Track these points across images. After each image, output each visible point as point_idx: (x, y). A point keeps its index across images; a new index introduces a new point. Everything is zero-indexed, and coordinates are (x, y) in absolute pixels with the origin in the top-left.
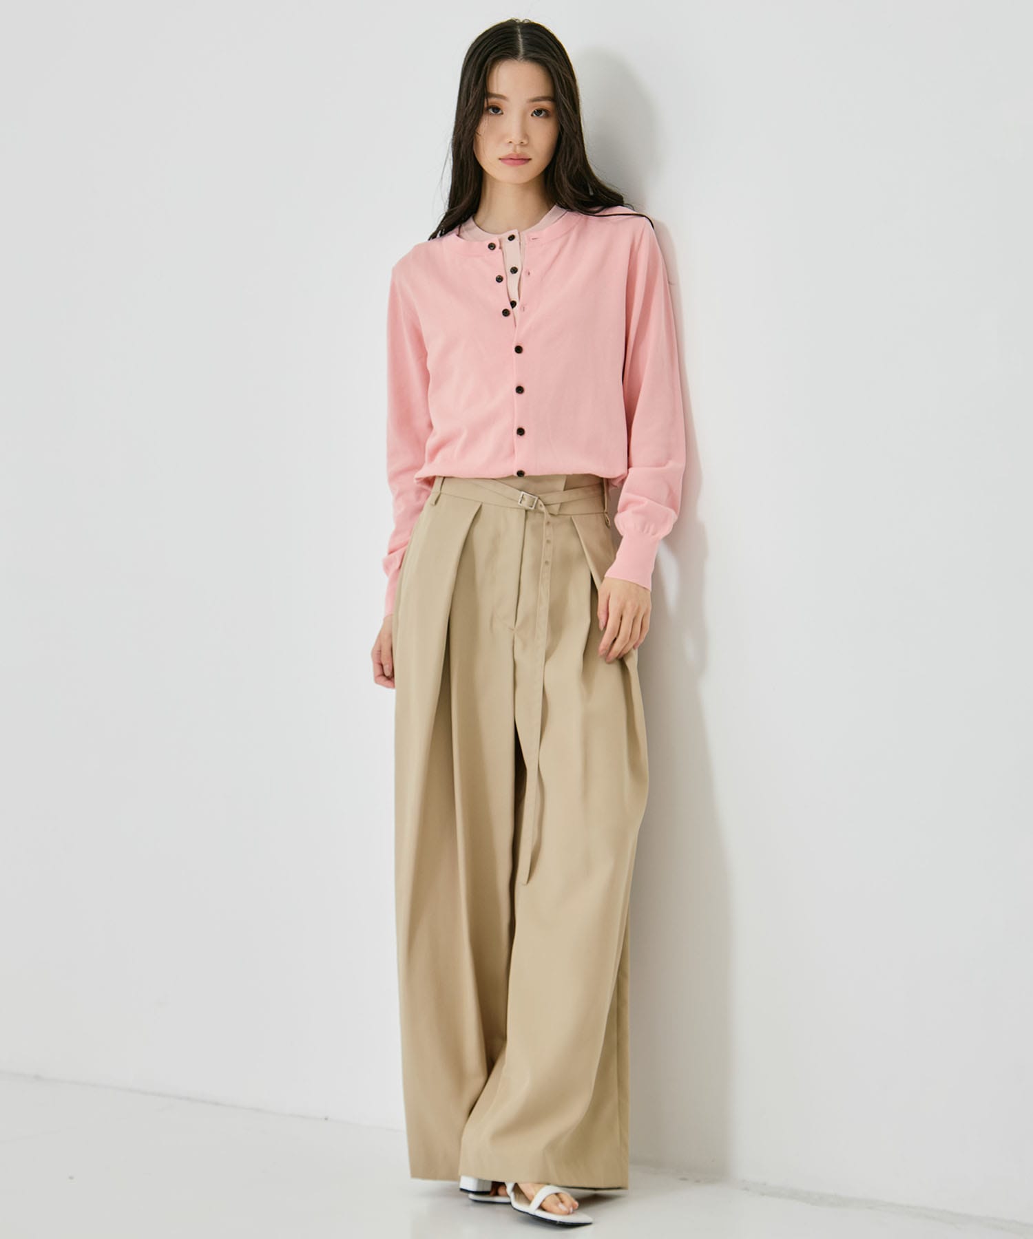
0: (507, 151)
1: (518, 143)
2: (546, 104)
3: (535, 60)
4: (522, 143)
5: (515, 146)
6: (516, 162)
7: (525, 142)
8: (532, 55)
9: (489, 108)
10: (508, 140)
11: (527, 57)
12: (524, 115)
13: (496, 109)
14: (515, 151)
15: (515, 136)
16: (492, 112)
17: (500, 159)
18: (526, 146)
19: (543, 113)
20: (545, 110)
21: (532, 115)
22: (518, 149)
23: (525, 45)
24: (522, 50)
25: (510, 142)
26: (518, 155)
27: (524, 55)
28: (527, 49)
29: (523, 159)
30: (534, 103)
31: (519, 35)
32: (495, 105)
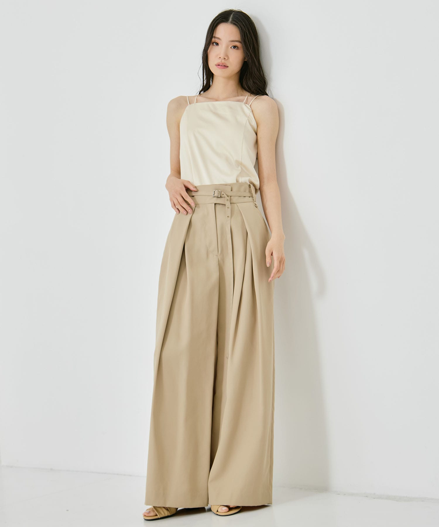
0: (218, 61)
2: (238, 44)
3: (235, 25)
5: (222, 59)
7: (226, 58)
9: (214, 43)
10: (219, 57)
11: (231, 23)
12: (227, 47)
13: (217, 44)
14: (221, 61)
15: (222, 56)
17: (216, 65)
18: (226, 60)
19: (236, 48)
20: (237, 47)
21: (231, 48)
23: (232, 18)
24: (230, 20)
25: (220, 58)
26: (222, 63)
27: (231, 22)
28: (233, 20)
29: (225, 66)
30: (233, 42)
31: (232, 15)
32: (216, 42)
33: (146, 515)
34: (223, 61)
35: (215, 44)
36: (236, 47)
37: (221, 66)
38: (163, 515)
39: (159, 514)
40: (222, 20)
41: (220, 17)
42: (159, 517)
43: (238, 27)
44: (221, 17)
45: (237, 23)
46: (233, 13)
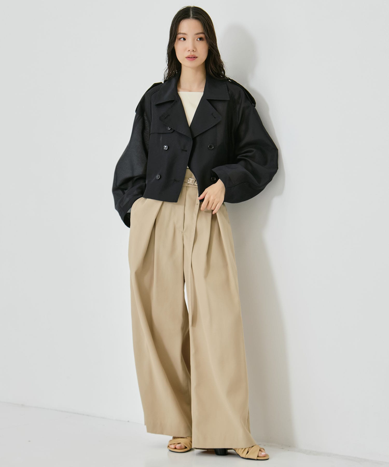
0: (188, 54)
1: (192, 51)
2: (202, 36)
3: (196, 18)
4: (193, 50)
6: (192, 59)
8: (196, 16)
10: (188, 50)
12: (194, 40)
14: (191, 54)
15: (191, 48)
17: (186, 58)
18: (195, 51)
19: (201, 40)
20: (202, 38)
22: (192, 53)
23: (193, 13)
24: (191, 15)
27: (192, 17)
28: (193, 15)
29: (194, 57)
30: (198, 35)
31: (191, 11)
32: (183, 37)
35: (182, 39)
43: (199, 20)
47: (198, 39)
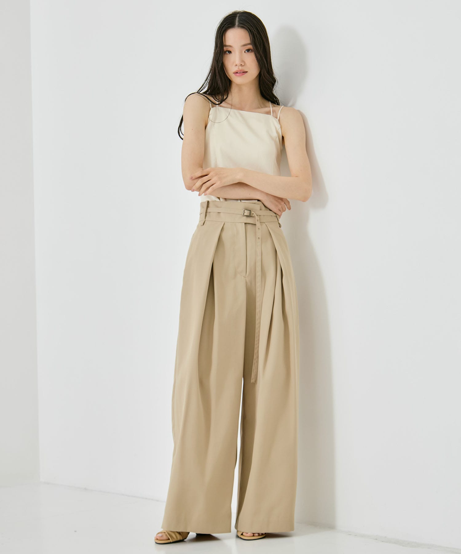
5: (239, 66)
7: (243, 64)
10: (235, 64)
11: (239, 26)
12: (241, 52)
13: (230, 52)
16: (228, 53)
18: (244, 66)
21: (245, 52)
23: (239, 21)
24: (237, 23)
25: (237, 65)
26: (240, 71)
28: (240, 23)
30: (246, 46)
31: (237, 18)
32: (228, 50)
33: (158, 538)
34: (240, 68)
35: (227, 52)
36: (249, 51)
37: (240, 73)
38: (175, 540)
39: (171, 538)
40: (228, 26)
41: (225, 23)
42: (171, 541)
43: (246, 29)
44: (227, 23)
45: (244, 25)
46: (238, 15)
47: (246, 51)
